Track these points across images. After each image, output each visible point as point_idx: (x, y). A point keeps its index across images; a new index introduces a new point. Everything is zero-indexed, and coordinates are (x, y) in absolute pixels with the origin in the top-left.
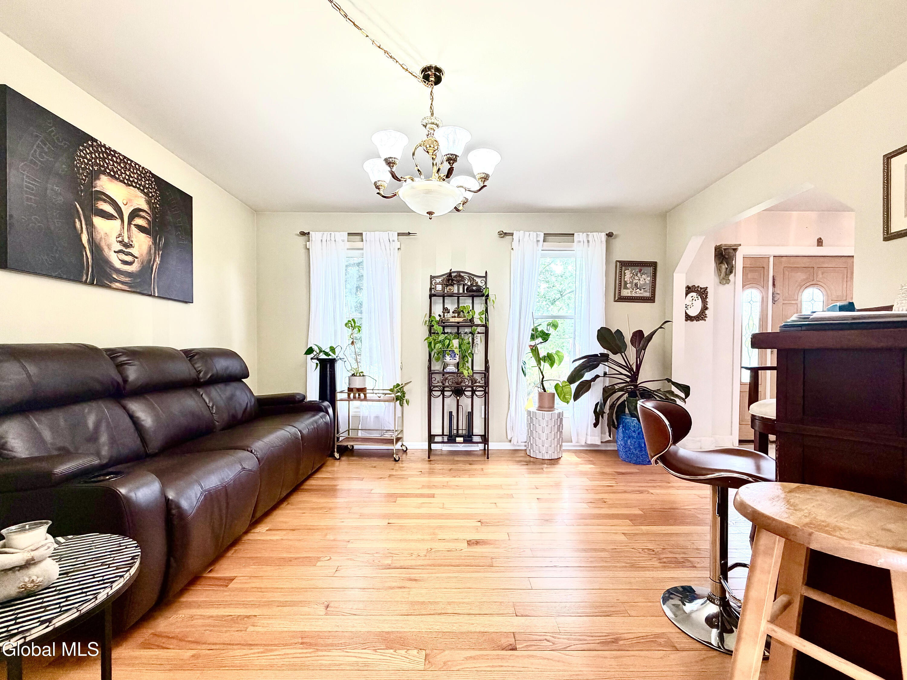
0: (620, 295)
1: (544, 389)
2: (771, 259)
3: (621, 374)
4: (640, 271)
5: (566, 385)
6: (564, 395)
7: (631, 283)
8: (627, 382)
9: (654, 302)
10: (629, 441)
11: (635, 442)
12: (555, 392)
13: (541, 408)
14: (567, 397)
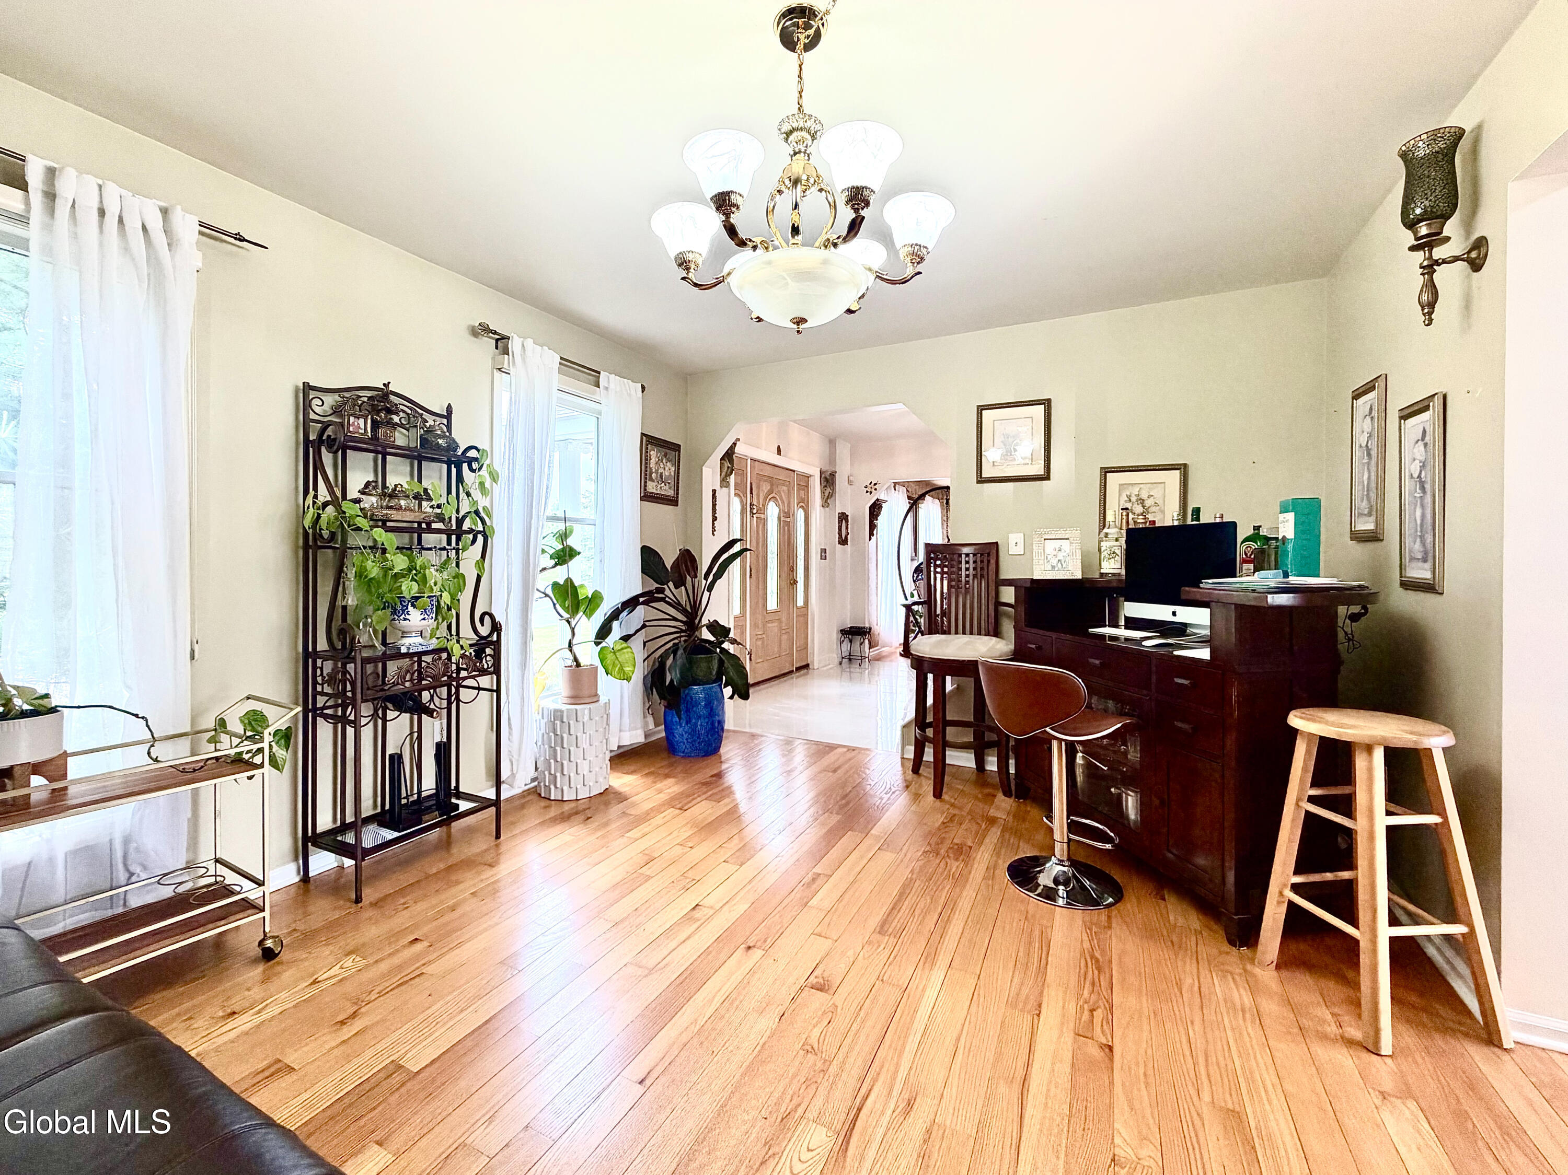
0: (645, 490)
1: (576, 659)
2: (749, 461)
3: (675, 619)
4: (665, 455)
5: (622, 649)
6: (621, 668)
7: (657, 472)
8: (682, 631)
9: (677, 505)
10: (699, 723)
11: (707, 723)
12: (597, 662)
13: (576, 698)
14: (628, 669)
